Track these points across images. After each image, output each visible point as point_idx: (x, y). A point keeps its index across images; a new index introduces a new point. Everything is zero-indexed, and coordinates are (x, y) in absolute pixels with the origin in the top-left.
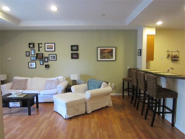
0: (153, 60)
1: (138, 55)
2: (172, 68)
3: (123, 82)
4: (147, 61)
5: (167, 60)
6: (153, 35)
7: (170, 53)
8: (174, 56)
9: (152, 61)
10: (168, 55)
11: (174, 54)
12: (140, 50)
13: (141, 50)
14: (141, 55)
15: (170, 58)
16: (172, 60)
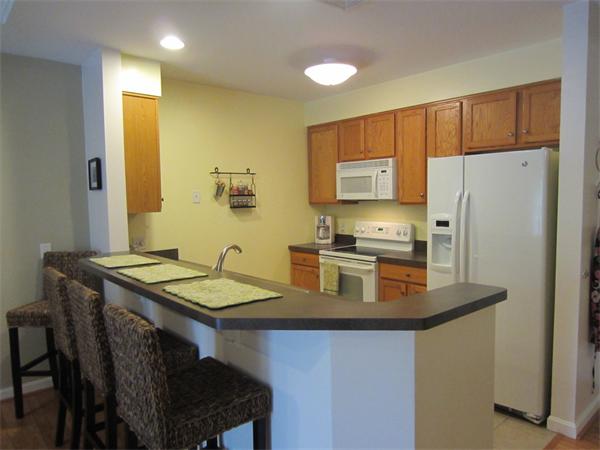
0: (159, 209)
1: (91, 188)
2: (235, 247)
3: (13, 334)
4: (131, 216)
5: (216, 204)
6: (153, 98)
7: (225, 180)
8: (238, 189)
9: (157, 213)
10: (219, 188)
11: (237, 182)
12: (94, 165)
13: (98, 162)
14: (100, 187)
15: (225, 197)
16: (233, 207)
